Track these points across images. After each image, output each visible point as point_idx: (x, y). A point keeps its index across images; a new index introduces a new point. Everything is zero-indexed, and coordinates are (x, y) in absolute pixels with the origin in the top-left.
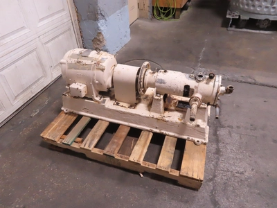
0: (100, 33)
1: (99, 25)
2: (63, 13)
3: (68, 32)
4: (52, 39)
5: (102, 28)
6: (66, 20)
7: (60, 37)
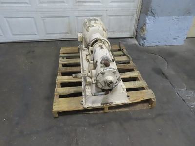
0: (145, 24)
1: (147, 19)
2: (132, 4)
3: (130, 17)
4: (115, 15)
5: (148, 22)
6: (132, 9)
7: (123, 17)
